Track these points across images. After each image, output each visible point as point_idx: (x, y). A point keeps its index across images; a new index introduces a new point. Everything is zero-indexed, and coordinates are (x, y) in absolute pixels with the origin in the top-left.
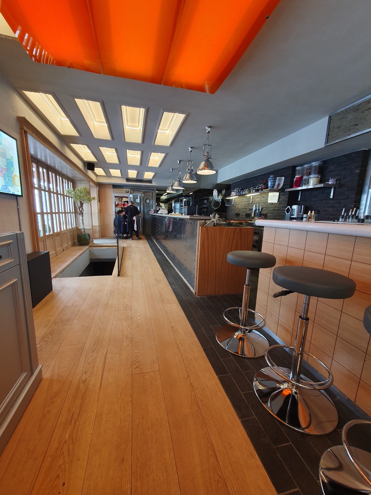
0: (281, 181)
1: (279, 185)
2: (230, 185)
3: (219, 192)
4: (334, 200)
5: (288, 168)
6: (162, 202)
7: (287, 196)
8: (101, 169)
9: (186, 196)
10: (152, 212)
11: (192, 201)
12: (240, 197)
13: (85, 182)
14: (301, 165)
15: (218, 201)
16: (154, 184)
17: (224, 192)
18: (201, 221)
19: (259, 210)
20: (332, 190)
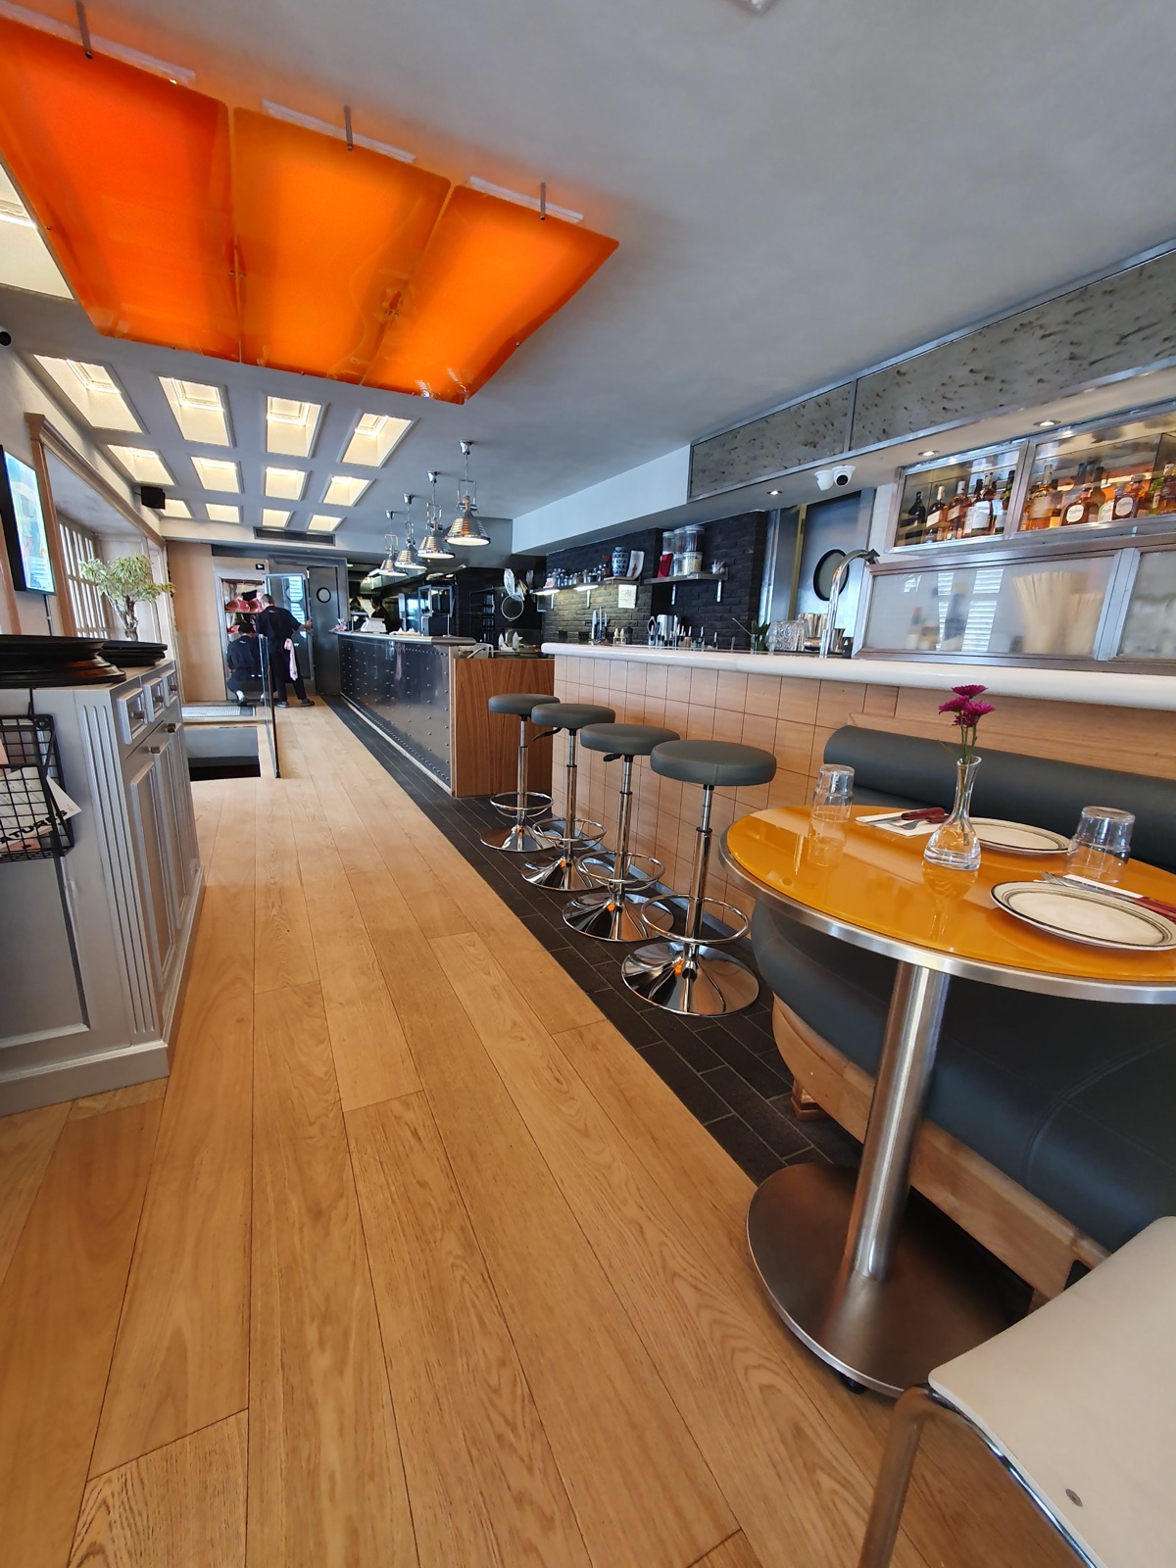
0: (638, 559)
1: (635, 569)
2: (545, 557)
3: (519, 577)
4: (722, 605)
5: (650, 532)
6: (365, 597)
7: (650, 594)
8: (182, 503)
9: (436, 583)
10: (341, 629)
11: (453, 598)
12: (564, 591)
13: (133, 539)
14: (671, 530)
15: (516, 599)
16: (340, 545)
17: (530, 576)
18: (455, 647)
19: (603, 623)
20: (720, 583)
